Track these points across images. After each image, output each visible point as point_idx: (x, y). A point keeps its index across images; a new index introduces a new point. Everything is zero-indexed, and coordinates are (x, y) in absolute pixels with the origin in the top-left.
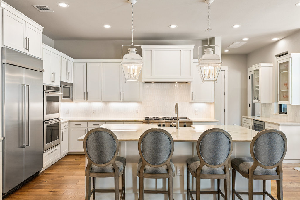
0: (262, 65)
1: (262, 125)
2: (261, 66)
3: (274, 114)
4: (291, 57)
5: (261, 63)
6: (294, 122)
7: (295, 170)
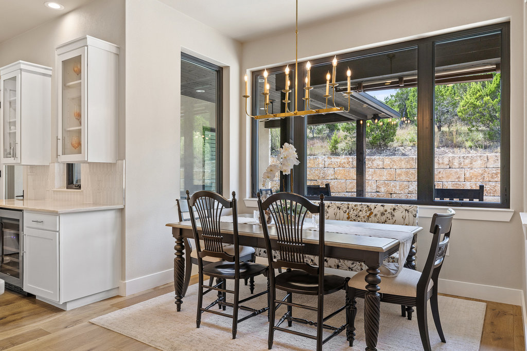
0: (22, 67)
1: (18, 220)
2: (21, 69)
3: (54, 191)
4: (87, 46)
5: (21, 61)
6: (95, 204)
7: (94, 327)
